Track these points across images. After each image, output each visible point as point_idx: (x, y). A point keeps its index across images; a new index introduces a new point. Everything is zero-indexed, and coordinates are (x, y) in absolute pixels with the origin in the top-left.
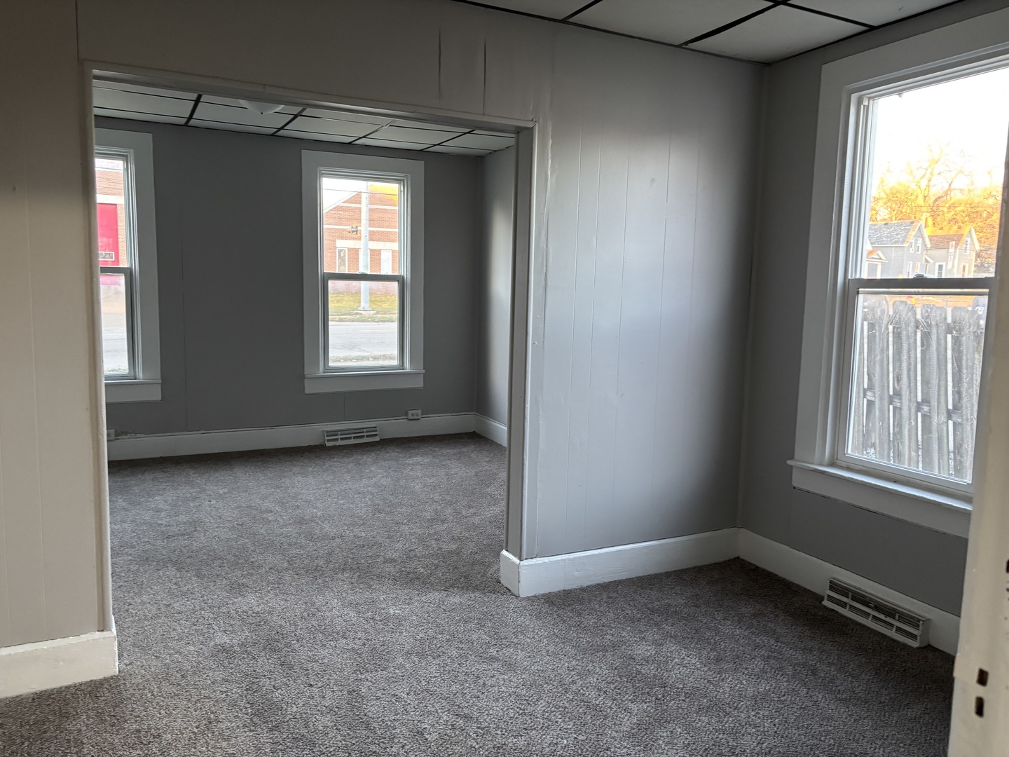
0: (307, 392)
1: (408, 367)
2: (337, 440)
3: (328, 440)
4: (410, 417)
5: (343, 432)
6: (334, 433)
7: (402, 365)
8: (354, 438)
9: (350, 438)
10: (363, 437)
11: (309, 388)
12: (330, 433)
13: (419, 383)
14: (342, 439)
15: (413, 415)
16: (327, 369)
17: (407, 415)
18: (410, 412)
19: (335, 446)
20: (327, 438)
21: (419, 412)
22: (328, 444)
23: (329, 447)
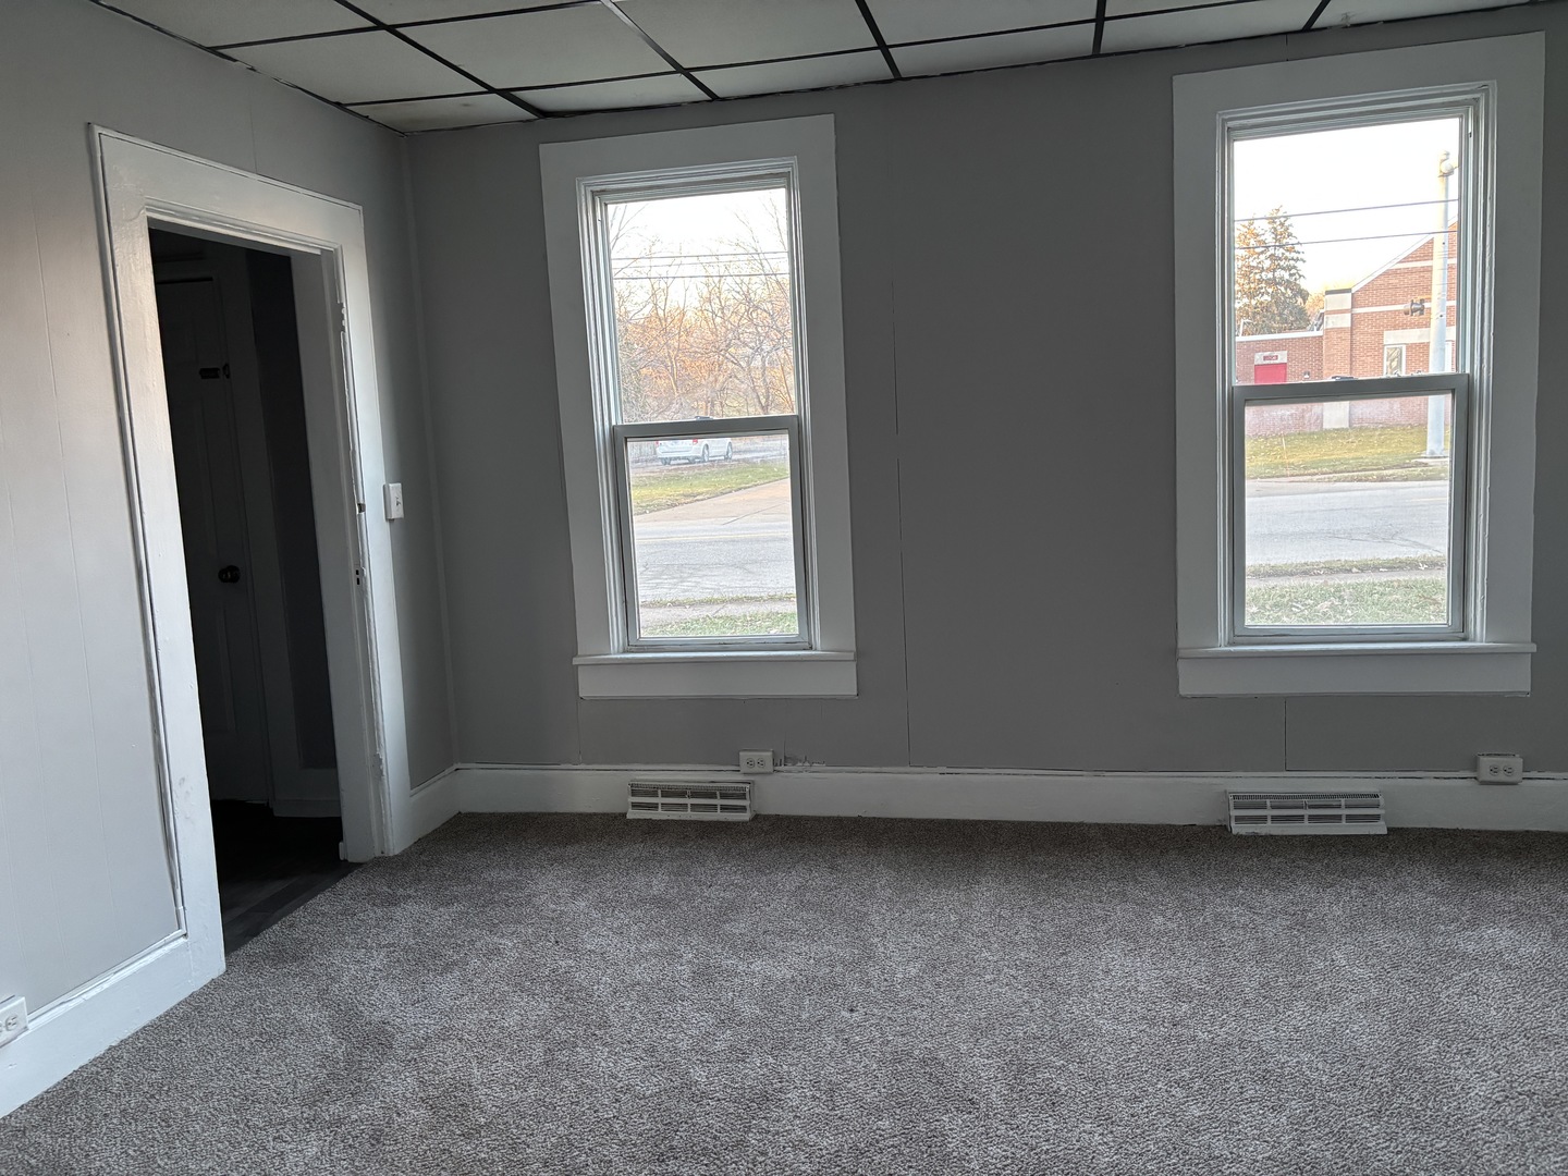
0: (1182, 692)
1: (1480, 636)
2: (1263, 819)
3: (1239, 819)
4: (1486, 775)
5: (1281, 801)
6: (1256, 801)
7: (1462, 628)
8: (1312, 818)
9: (1300, 818)
10: (1338, 818)
11: (1191, 683)
12: (1243, 801)
13: (1519, 680)
14: (1275, 819)
15: (1494, 770)
16: (1239, 635)
17: (1475, 766)
18: (1486, 763)
19: (1255, 837)
20: (1234, 813)
21: (1517, 762)
22: (1238, 829)
23: (1240, 837)
